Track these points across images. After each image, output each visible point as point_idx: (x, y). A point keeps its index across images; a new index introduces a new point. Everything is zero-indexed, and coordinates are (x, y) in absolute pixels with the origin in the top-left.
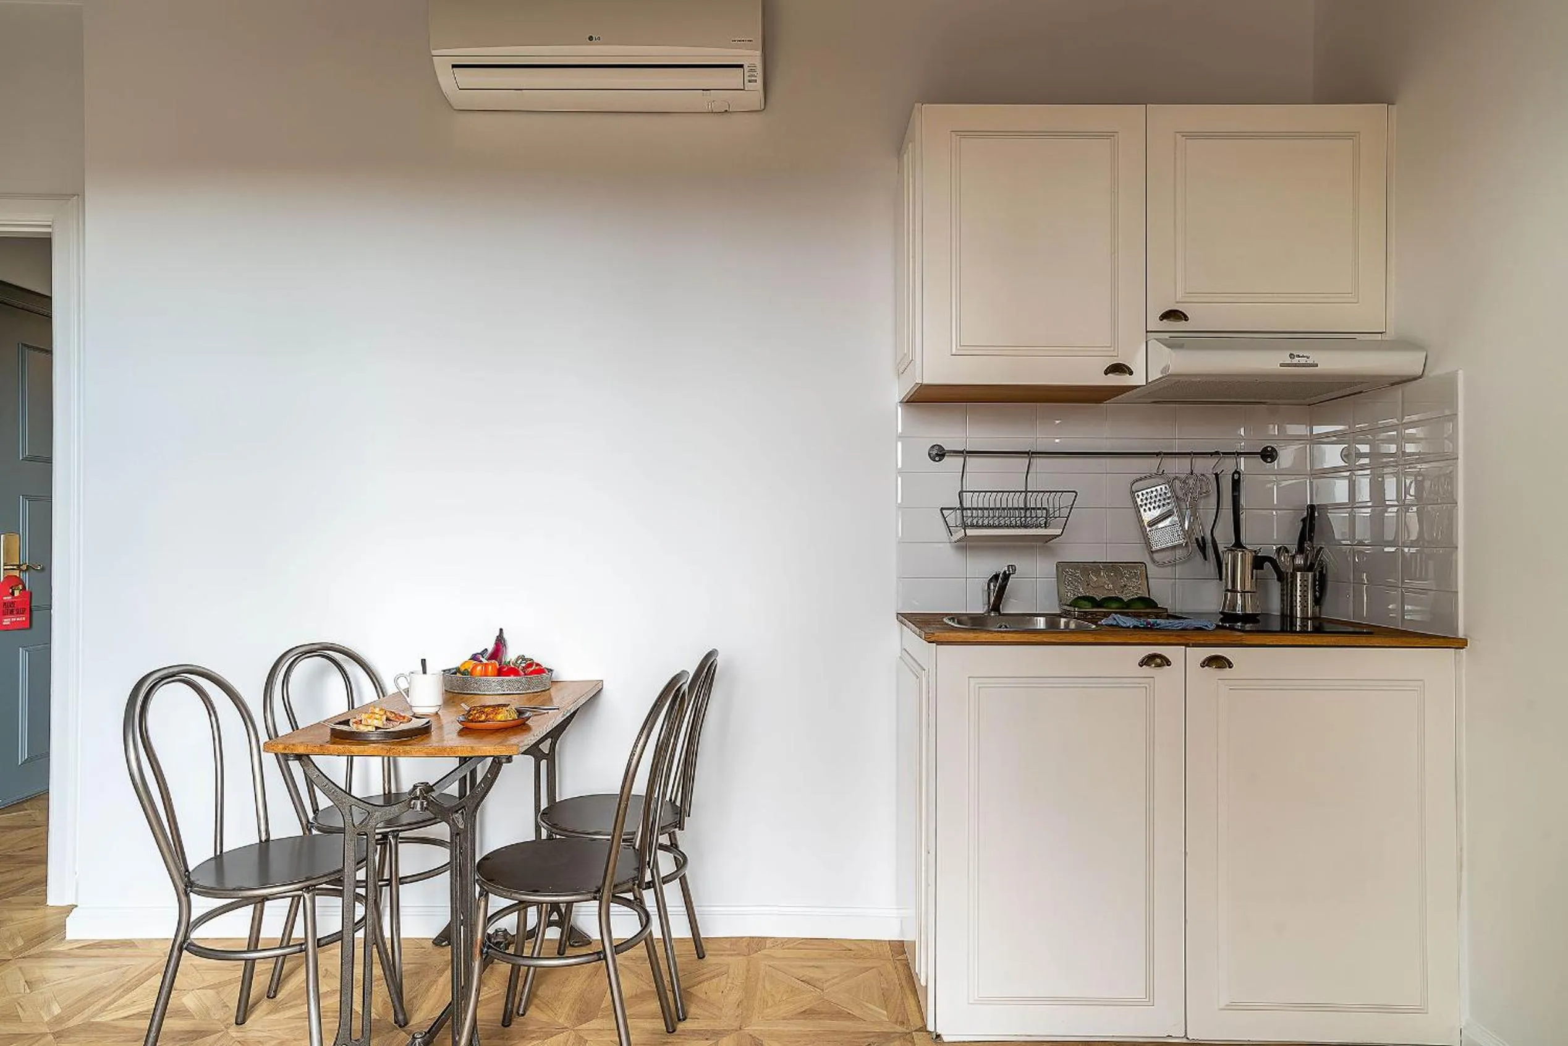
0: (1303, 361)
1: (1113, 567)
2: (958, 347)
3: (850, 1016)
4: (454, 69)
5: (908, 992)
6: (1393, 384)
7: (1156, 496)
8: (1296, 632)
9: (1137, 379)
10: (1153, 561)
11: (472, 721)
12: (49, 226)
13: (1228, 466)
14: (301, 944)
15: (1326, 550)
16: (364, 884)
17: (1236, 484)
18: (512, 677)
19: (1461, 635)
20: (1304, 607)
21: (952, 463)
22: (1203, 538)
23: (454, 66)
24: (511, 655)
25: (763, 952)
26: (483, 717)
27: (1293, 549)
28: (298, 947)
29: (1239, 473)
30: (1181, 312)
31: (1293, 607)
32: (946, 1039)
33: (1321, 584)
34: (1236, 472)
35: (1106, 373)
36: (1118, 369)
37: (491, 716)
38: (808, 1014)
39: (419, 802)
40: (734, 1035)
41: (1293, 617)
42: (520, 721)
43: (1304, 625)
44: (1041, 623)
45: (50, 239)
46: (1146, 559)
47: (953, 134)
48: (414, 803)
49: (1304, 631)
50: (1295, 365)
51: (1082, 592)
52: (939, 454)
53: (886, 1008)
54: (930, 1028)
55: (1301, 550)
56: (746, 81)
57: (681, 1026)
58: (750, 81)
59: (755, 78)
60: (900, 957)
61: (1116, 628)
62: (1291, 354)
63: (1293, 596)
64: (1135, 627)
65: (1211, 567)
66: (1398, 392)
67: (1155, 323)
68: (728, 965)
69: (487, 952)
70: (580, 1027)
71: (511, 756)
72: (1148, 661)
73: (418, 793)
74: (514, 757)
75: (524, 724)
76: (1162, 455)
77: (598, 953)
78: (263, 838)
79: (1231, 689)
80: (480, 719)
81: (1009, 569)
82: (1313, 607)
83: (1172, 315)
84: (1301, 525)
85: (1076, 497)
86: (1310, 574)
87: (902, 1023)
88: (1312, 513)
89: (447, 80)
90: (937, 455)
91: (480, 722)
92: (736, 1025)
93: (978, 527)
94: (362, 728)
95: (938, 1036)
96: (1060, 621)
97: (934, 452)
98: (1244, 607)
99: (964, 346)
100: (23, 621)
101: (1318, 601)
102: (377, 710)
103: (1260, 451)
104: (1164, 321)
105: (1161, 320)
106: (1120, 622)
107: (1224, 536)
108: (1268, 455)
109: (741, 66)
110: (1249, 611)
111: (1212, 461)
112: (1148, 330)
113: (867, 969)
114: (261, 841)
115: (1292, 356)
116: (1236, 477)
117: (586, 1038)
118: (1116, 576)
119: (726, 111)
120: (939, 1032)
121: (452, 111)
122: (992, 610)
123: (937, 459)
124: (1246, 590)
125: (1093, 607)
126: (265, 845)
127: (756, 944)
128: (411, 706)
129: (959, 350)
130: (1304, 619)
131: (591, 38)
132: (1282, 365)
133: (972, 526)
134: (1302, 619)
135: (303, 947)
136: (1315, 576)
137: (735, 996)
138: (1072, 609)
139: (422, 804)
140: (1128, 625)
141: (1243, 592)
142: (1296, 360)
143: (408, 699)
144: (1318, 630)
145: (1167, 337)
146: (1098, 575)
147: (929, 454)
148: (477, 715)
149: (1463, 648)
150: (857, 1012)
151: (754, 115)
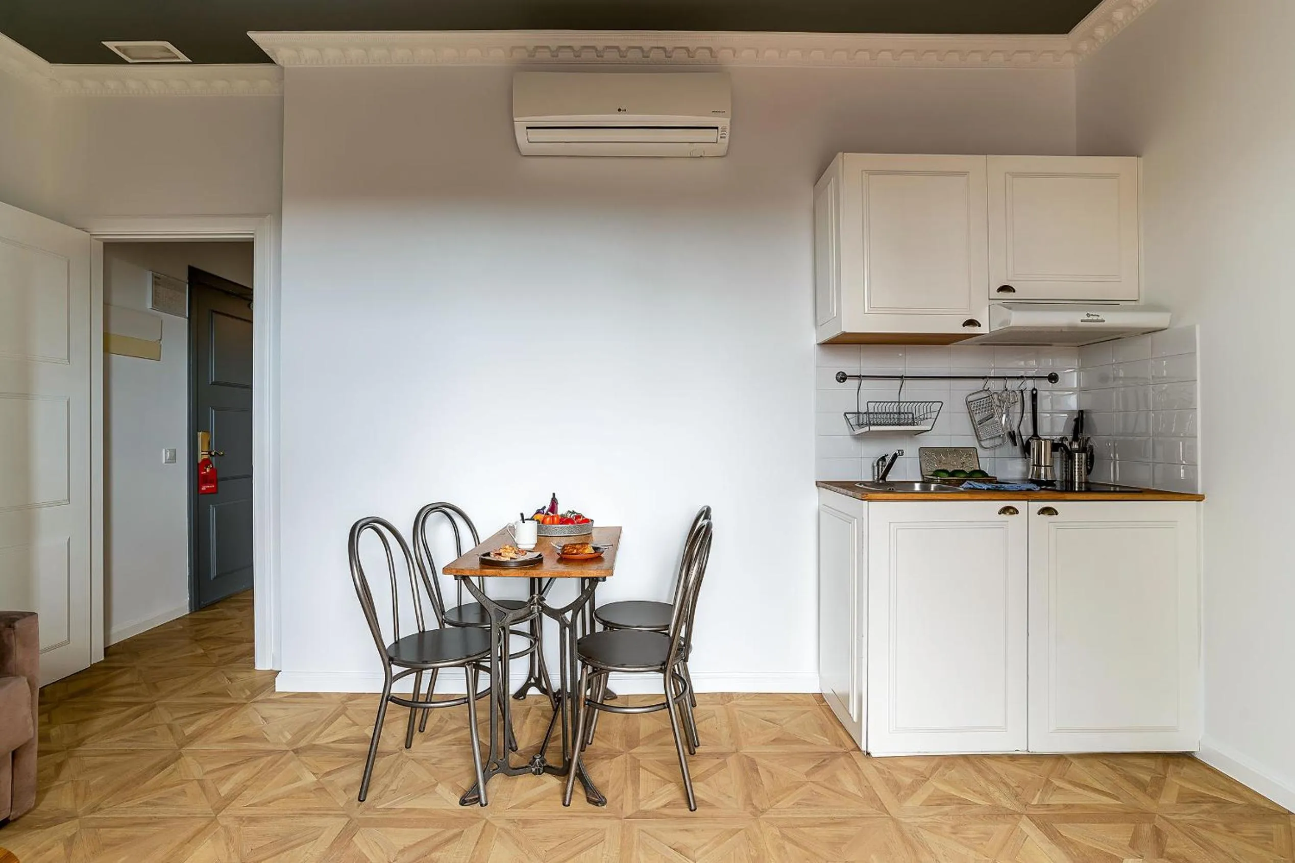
0: (1095, 318)
1: (955, 451)
2: (869, 308)
3: (805, 742)
4: (528, 130)
5: (838, 727)
6: (1144, 333)
7: (983, 405)
8: (1075, 491)
9: (984, 329)
10: (982, 446)
11: (566, 554)
12: (252, 234)
13: (1030, 384)
14: (465, 699)
15: (1092, 439)
16: (489, 660)
17: (1034, 397)
18: (570, 525)
19: (1199, 493)
20: (1080, 475)
21: (852, 384)
22: (1014, 431)
23: (528, 128)
24: (562, 510)
25: (734, 702)
26: (575, 551)
27: (1070, 437)
28: (463, 700)
29: (1036, 390)
30: (1012, 287)
31: (1073, 476)
32: (873, 755)
33: (1090, 460)
34: (1034, 389)
35: (964, 325)
36: (971, 323)
37: (581, 550)
38: (776, 741)
39: (536, 607)
40: (734, 755)
41: (1072, 482)
42: (596, 555)
43: (1080, 487)
44: (917, 487)
45: (253, 242)
46: (977, 446)
47: (864, 172)
48: (533, 608)
49: (1080, 491)
50: (1091, 321)
51: (936, 467)
52: (842, 377)
53: (827, 737)
54: (863, 748)
55: (1075, 439)
56: (719, 138)
57: (697, 750)
58: (721, 137)
59: (725, 136)
60: (823, 704)
61: (974, 490)
62: (1088, 314)
63: (1073, 468)
64: (988, 489)
65: (1017, 450)
66: (1149, 338)
67: (995, 294)
68: (714, 711)
69: (588, 704)
70: (631, 751)
71: (605, 578)
72: (1005, 510)
73: (536, 601)
74: (607, 578)
75: (599, 557)
76: (988, 379)
77: (664, 704)
78: (421, 630)
79: (1058, 529)
80: (573, 553)
81: (899, 452)
82: (1086, 475)
83: (1005, 288)
84: (1074, 423)
85: (942, 405)
86: (1084, 455)
87: (841, 746)
88: (1082, 415)
89: (521, 137)
90: (841, 378)
91: (573, 554)
92: (734, 749)
93: (877, 425)
94: (502, 559)
95: (868, 754)
96: (931, 486)
97: (839, 377)
98: (1046, 475)
99: (874, 308)
100: (213, 488)
101: (1089, 472)
102: (507, 547)
103: (1047, 376)
104: (1000, 292)
105: (998, 292)
106: (975, 486)
107: (1026, 431)
108: (1053, 378)
109: (717, 128)
110: (1049, 478)
111: (1019, 382)
112: (990, 298)
113: (804, 712)
114: (420, 631)
115: (1088, 315)
116: (1034, 392)
117: (638, 758)
118: (957, 456)
119: (701, 156)
120: (869, 751)
121: (520, 156)
122: (881, 479)
123: (842, 381)
124: (1048, 464)
125: (950, 476)
126: (422, 633)
127: (727, 697)
128: (517, 544)
129: (870, 310)
130: (1080, 483)
131: (619, 110)
132: (1082, 321)
133: (874, 425)
134: (1079, 483)
135: (466, 700)
136: (1087, 456)
137: (725, 731)
138: (935, 478)
139: (538, 608)
140: (984, 488)
141: (1045, 466)
142: (1090, 318)
143: (515, 540)
144: (1089, 490)
145: (1001, 303)
146: (946, 456)
147: (836, 378)
148: (571, 550)
149: (1201, 501)
150: (809, 740)
151: (719, 159)
